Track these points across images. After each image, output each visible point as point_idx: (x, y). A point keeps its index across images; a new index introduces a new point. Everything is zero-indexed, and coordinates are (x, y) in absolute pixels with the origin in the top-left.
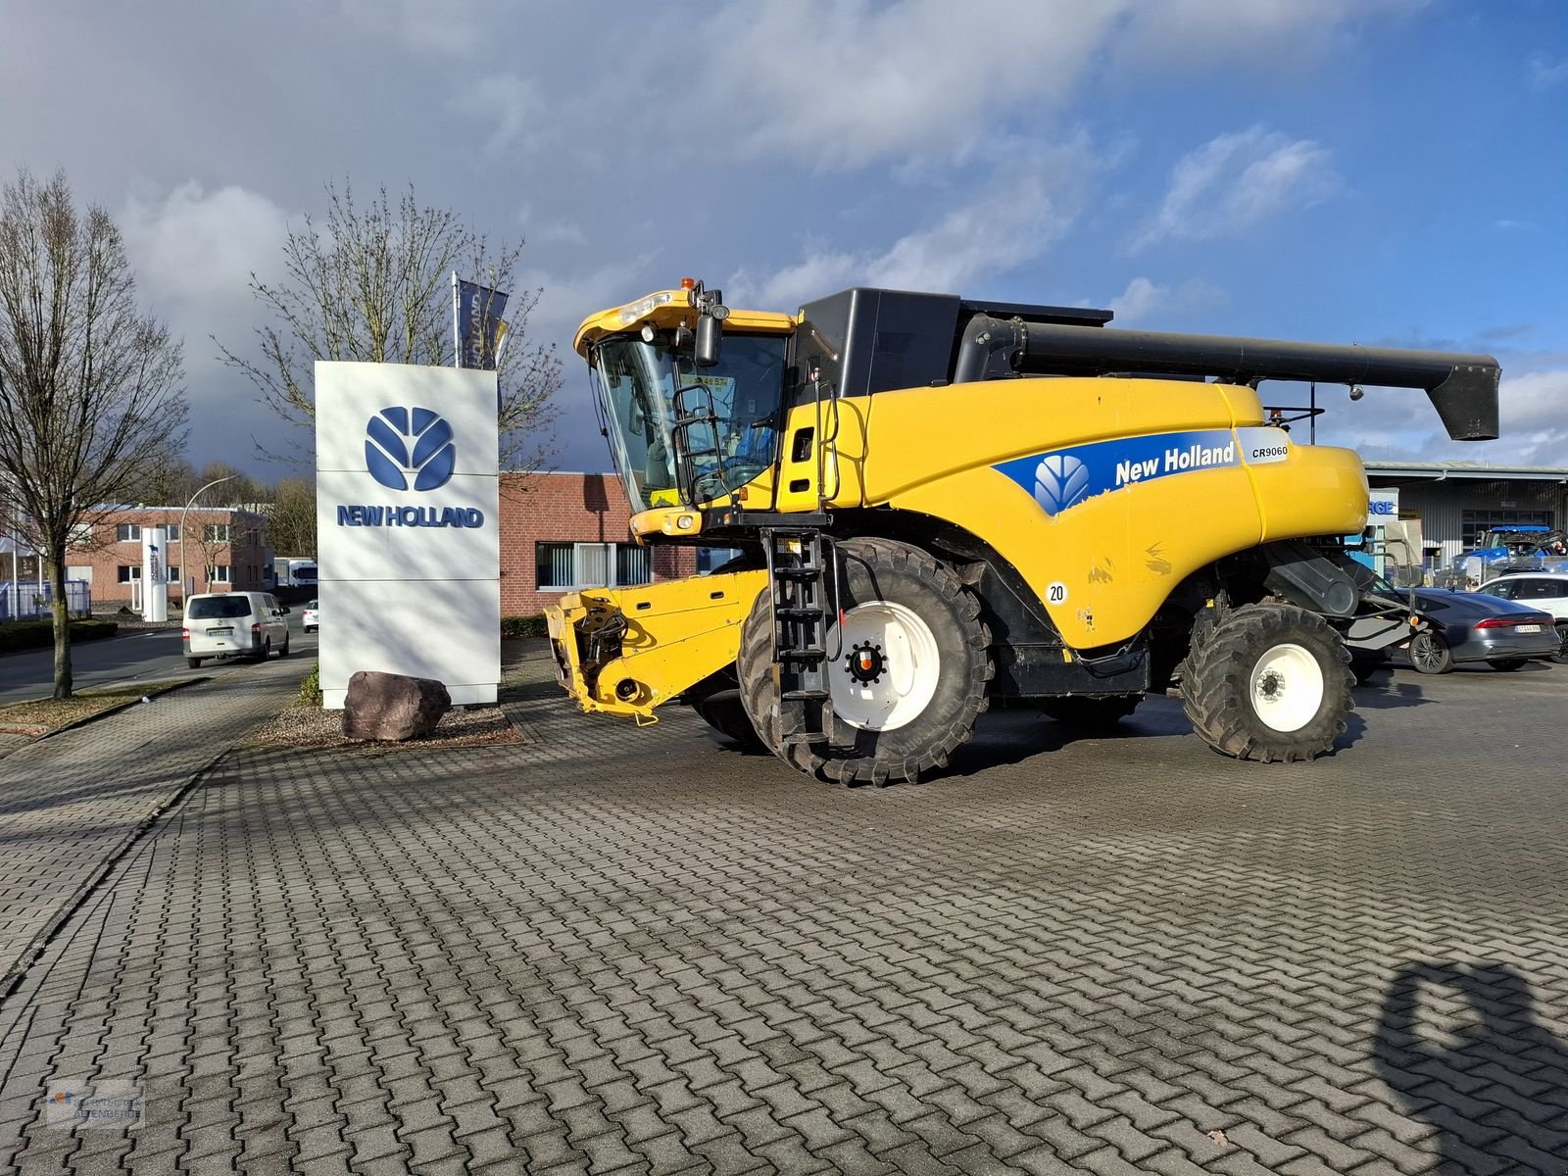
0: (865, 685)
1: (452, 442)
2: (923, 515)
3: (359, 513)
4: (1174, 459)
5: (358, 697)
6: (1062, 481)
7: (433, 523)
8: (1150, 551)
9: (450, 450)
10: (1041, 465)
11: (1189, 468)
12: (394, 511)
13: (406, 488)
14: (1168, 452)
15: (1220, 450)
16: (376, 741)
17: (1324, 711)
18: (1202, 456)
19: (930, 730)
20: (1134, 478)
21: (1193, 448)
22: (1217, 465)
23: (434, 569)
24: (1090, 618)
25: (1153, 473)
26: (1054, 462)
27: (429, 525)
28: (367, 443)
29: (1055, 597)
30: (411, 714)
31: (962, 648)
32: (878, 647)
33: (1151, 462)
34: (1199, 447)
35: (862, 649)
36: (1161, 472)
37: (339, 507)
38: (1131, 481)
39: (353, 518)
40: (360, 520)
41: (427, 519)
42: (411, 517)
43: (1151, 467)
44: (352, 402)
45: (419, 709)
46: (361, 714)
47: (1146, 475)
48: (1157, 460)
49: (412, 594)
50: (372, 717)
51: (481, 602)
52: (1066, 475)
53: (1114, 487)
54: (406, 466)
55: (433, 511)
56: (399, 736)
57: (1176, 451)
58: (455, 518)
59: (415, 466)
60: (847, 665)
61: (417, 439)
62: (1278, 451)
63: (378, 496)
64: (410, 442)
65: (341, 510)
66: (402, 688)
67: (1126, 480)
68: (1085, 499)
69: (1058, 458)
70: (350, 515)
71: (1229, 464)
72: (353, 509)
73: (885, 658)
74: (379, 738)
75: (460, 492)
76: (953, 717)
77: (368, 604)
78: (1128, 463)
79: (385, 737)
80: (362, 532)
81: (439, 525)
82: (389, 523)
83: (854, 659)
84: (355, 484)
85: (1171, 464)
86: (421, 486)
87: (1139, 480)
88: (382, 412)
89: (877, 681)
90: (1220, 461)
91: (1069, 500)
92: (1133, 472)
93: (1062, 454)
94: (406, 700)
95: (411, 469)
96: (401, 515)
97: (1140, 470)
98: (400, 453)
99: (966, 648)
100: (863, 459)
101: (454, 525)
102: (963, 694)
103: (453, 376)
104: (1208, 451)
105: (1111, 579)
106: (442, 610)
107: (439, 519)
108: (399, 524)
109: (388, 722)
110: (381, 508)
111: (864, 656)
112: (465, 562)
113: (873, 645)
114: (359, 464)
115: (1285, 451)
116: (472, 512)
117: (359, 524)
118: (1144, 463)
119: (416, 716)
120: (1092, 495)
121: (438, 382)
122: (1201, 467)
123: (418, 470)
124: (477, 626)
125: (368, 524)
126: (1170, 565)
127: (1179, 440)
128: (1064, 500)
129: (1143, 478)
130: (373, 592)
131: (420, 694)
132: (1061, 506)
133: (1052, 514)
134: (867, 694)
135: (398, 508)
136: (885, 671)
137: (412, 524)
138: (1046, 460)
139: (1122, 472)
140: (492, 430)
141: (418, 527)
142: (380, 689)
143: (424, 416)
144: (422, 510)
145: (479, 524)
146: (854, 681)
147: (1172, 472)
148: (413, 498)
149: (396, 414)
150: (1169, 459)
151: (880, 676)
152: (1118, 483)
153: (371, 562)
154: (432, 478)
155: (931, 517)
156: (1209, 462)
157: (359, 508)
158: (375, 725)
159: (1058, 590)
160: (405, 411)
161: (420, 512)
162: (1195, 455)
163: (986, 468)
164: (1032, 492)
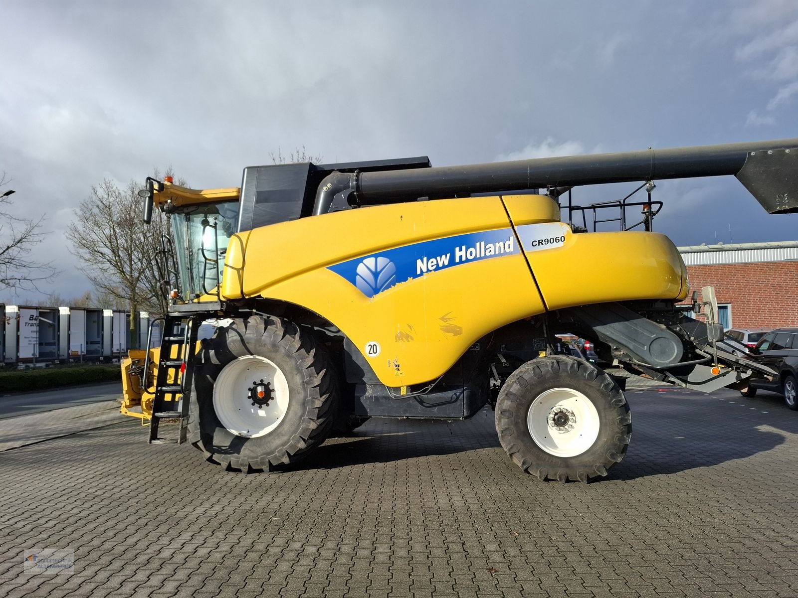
0: (260, 407)
2: (281, 300)
4: (463, 253)
6: (376, 274)
8: (443, 319)
10: (361, 264)
11: (475, 259)
14: (457, 249)
15: (501, 244)
17: (600, 443)
18: (486, 250)
20: (430, 268)
21: (478, 244)
22: (500, 255)
24: (398, 366)
25: (446, 264)
26: (370, 262)
29: (372, 351)
31: (300, 386)
32: (269, 384)
33: (443, 257)
34: (483, 243)
35: (259, 385)
36: (452, 263)
38: (428, 270)
43: (444, 260)
47: (441, 265)
48: (448, 255)
52: (379, 270)
53: (415, 276)
57: (464, 248)
60: (250, 395)
62: (556, 240)
67: (425, 270)
68: (394, 285)
69: (373, 259)
71: (510, 253)
73: (273, 390)
78: (425, 259)
83: (253, 391)
85: (461, 257)
87: (435, 270)
89: (268, 405)
90: (502, 251)
91: (383, 285)
92: (430, 264)
93: (376, 256)
97: (435, 263)
99: (303, 386)
100: (243, 268)
104: (492, 245)
105: (412, 339)
111: (260, 389)
113: (265, 382)
115: (563, 239)
118: (438, 258)
120: (399, 282)
122: (486, 257)
126: (461, 328)
127: (467, 240)
128: (378, 286)
129: (438, 268)
132: (376, 291)
133: (370, 296)
134: (262, 413)
136: (272, 399)
138: (365, 261)
139: (421, 265)
146: (253, 404)
147: (461, 262)
150: (458, 254)
151: (270, 402)
152: (419, 272)
156: (492, 253)
159: (373, 347)
162: (480, 248)
163: (324, 268)
164: (354, 283)
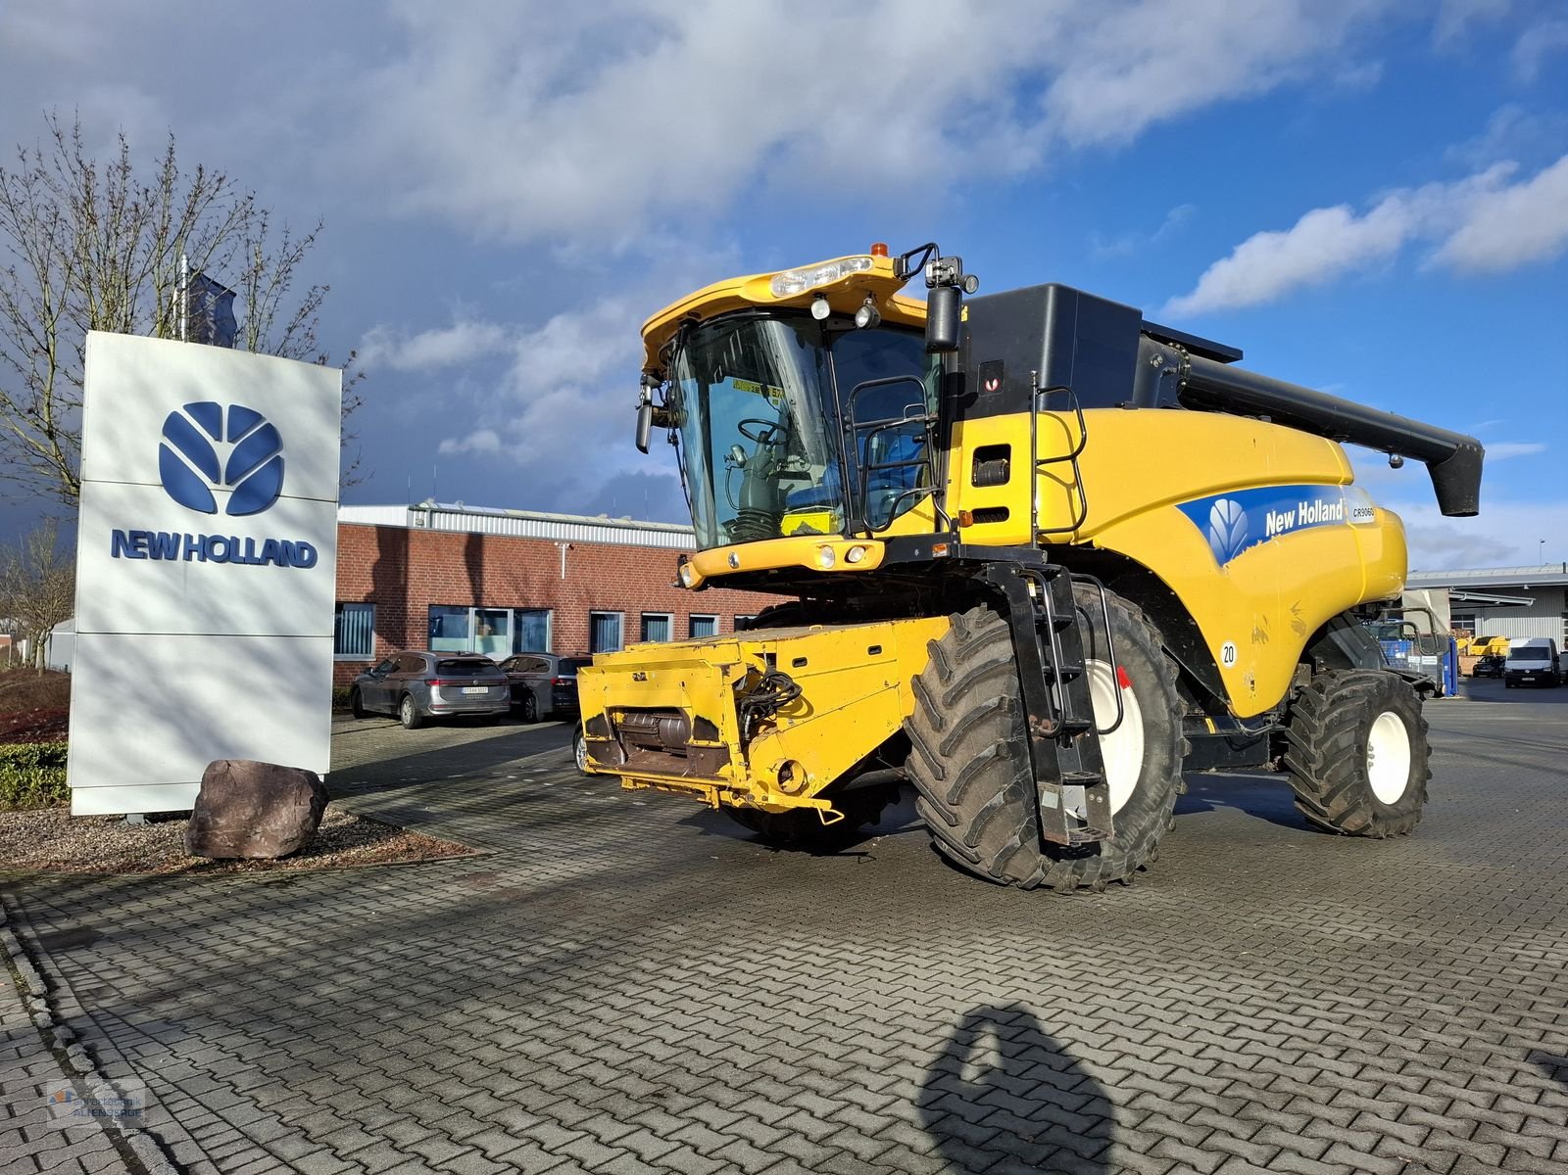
1: (281, 454)
2: (1124, 556)
3: (146, 541)
4: (1305, 513)
5: (216, 795)
6: (1229, 528)
7: (250, 560)
8: (1293, 610)
9: (278, 464)
10: (1214, 508)
11: (1314, 525)
12: (196, 541)
13: (215, 511)
14: (1301, 503)
15: (1334, 507)
16: (241, 860)
17: (1413, 781)
18: (1322, 512)
19: (1143, 819)
20: (1278, 530)
21: (1317, 502)
22: (1332, 523)
23: (250, 622)
24: (1253, 683)
25: (1291, 526)
26: (1221, 504)
27: (244, 561)
28: (162, 447)
29: (1228, 659)
30: (299, 820)
31: (1167, 717)
33: (1290, 513)
34: (1321, 501)
36: (1296, 527)
37: (114, 531)
38: (1276, 533)
39: (136, 547)
40: (146, 550)
41: (242, 553)
42: (219, 550)
43: (1289, 519)
44: (145, 392)
45: (310, 813)
46: (222, 822)
47: (1286, 527)
48: (1293, 512)
49: (219, 655)
50: (239, 827)
51: (310, 664)
52: (1232, 522)
53: (1265, 539)
54: (217, 481)
55: (250, 543)
56: (278, 852)
57: (1306, 504)
58: (279, 554)
59: (229, 482)
61: (233, 446)
63: (177, 520)
64: (224, 450)
65: (118, 536)
66: (286, 783)
67: (1273, 532)
68: (1245, 550)
69: (1224, 501)
70: (131, 543)
71: (1339, 523)
72: (136, 535)
74: (246, 855)
75: (289, 520)
76: (1163, 800)
77: (153, 669)
78: (1274, 513)
79: (256, 855)
80: (146, 566)
81: (258, 562)
82: (188, 557)
84: (143, 502)
85: (1303, 518)
86: (235, 510)
87: (1281, 533)
88: (186, 407)
91: (1234, 549)
92: (1278, 523)
93: (1228, 498)
94: (291, 801)
95: (223, 485)
96: (205, 548)
97: (1282, 522)
98: (210, 465)
99: (1170, 715)
101: (280, 563)
102: (1168, 771)
103: (288, 370)
104: (1326, 506)
105: (1267, 640)
106: (258, 676)
107: (258, 553)
108: (203, 559)
109: (264, 831)
110: (177, 537)
112: (293, 613)
114: (149, 475)
116: (303, 546)
117: (143, 556)
118: (1285, 514)
119: (305, 821)
120: (1250, 545)
121: (268, 375)
122: (1321, 524)
123: (233, 488)
124: (305, 699)
125: (156, 556)
126: (1306, 626)
127: (1308, 493)
128: (1231, 549)
129: (1284, 532)
130: (164, 651)
131: (311, 791)
132: (1228, 556)
133: (1222, 564)
135: (202, 537)
137: (220, 560)
138: (1217, 503)
139: (1273, 522)
140: (333, 442)
141: (228, 563)
142: (252, 785)
143: (244, 417)
144: (235, 541)
145: (311, 563)
147: (1302, 526)
148: (225, 525)
149: (206, 411)
150: (1302, 513)
152: (1268, 535)
153: (158, 609)
154: (252, 499)
155: (1131, 559)
156: (1326, 519)
157: (145, 535)
158: (243, 838)
159: (1228, 651)
160: (219, 408)
161: (232, 545)
162: (1318, 509)
163: (1172, 507)
164: (1207, 535)
